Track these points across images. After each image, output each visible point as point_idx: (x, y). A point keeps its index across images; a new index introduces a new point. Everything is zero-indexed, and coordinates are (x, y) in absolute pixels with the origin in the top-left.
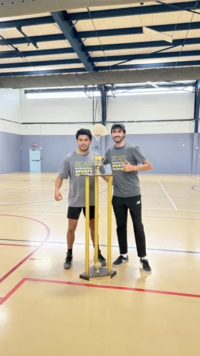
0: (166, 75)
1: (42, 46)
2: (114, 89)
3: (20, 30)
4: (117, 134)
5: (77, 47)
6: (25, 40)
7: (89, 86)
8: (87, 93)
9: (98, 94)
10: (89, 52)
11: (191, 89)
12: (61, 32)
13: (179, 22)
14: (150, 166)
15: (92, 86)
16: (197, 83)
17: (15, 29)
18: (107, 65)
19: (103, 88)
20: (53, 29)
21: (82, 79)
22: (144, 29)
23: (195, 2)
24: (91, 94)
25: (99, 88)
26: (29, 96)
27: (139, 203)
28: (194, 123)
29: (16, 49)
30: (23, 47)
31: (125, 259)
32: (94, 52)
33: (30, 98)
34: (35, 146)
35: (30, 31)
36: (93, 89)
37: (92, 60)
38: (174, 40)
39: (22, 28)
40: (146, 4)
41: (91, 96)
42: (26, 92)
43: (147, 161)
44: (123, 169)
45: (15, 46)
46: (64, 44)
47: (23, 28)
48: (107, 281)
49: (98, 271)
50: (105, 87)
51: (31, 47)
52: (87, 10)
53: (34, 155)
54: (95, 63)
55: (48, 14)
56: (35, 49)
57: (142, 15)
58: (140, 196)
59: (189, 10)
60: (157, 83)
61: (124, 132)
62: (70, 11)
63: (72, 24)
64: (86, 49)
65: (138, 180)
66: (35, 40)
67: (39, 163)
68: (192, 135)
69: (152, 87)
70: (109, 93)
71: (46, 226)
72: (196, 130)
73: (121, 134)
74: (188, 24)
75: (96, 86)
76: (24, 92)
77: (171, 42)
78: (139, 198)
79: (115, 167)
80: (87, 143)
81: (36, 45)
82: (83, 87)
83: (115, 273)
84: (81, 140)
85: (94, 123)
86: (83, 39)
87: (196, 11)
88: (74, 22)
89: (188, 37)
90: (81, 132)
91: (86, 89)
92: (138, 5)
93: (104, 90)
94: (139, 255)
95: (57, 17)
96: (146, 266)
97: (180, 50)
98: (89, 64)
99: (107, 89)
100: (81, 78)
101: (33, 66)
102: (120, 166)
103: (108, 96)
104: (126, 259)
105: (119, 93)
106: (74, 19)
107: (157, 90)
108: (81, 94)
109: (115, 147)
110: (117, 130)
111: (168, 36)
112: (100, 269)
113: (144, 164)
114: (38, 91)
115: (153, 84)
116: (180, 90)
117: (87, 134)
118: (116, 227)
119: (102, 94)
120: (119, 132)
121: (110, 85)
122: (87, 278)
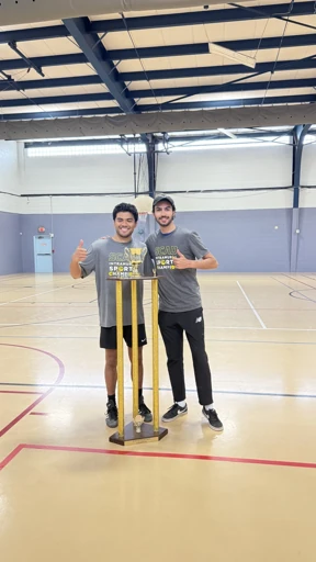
0: (247, 118)
1: (51, 72)
2: (168, 141)
3: (14, 47)
4: (164, 213)
5: (105, 75)
6: (22, 63)
7: (127, 136)
8: (125, 146)
9: (142, 148)
10: (127, 83)
11: (287, 139)
12: (80, 51)
13: (265, 36)
14: (214, 262)
15: (132, 136)
16: (295, 130)
17: (6, 45)
18: (155, 103)
19: (150, 138)
20: (67, 45)
21: (115, 125)
22: (211, 47)
23: (288, 5)
24: (131, 148)
25: (144, 139)
26: (33, 152)
27: (199, 320)
28: (292, 193)
29: (9, 77)
30: (20, 74)
31: (181, 409)
32: (133, 82)
33: (34, 155)
34: (42, 232)
35: (30, 48)
36: (134, 140)
37: (131, 95)
38: (257, 64)
39: (18, 43)
40: (212, 7)
41: (131, 151)
42: (27, 145)
43: (210, 254)
44: (173, 267)
45: (7, 72)
46: (85, 69)
47: (19, 45)
48: (152, 444)
49: (138, 431)
50: (153, 137)
51: (33, 75)
52: (120, 17)
53: (41, 246)
54: (136, 100)
55: (58, 22)
56: (39, 77)
57: (207, 25)
58: (201, 309)
59: (280, 17)
60: (234, 130)
61: (174, 209)
62: (93, 18)
63: (97, 38)
64: (120, 78)
65: (197, 285)
66: (38, 63)
67: (50, 258)
68: (289, 211)
69: (226, 137)
70: (160, 147)
71: (57, 360)
72: (296, 203)
73: (170, 213)
74: (280, 38)
75: (138, 135)
76: (23, 145)
77: (253, 67)
78: (199, 312)
79: (161, 265)
80: (131, 224)
81: (40, 72)
82: (118, 137)
83: (166, 432)
84: (121, 220)
85: (136, 194)
86: (115, 62)
87: (291, 18)
88: (100, 35)
89: (280, 59)
90: (121, 208)
91: (122, 141)
92: (200, 8)
93: (151, 141)
94: (201, 403)
95: (72, 27)
96: (213, 419)
97: (267, 80)
98: (127, 102)
99: (156, 140)
100: (113, 123)
101: (38, 104)
102: (168, 262)
103: (158, 152)
104: (184, 409)
105: (174, 147)
106: (101, 31)
107: (233, 141)
108: (115, 149)
109: (160, 233)
110: (163, 206)
111: (249, 58)
112: (142, 426)
113: (204, 258)
114: (46, 144)
115: (227, 132)
116: (269, 142)
117: (130, 211)
118: (166, 359)
119: (148, 148)
120: (167, 209)
121: (160, 135)
122: (121, 443)
